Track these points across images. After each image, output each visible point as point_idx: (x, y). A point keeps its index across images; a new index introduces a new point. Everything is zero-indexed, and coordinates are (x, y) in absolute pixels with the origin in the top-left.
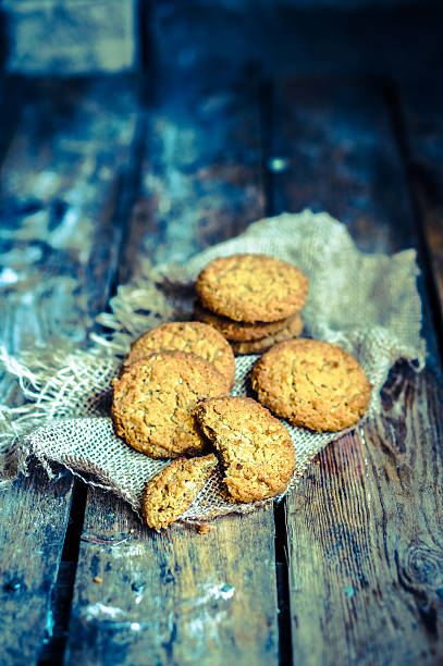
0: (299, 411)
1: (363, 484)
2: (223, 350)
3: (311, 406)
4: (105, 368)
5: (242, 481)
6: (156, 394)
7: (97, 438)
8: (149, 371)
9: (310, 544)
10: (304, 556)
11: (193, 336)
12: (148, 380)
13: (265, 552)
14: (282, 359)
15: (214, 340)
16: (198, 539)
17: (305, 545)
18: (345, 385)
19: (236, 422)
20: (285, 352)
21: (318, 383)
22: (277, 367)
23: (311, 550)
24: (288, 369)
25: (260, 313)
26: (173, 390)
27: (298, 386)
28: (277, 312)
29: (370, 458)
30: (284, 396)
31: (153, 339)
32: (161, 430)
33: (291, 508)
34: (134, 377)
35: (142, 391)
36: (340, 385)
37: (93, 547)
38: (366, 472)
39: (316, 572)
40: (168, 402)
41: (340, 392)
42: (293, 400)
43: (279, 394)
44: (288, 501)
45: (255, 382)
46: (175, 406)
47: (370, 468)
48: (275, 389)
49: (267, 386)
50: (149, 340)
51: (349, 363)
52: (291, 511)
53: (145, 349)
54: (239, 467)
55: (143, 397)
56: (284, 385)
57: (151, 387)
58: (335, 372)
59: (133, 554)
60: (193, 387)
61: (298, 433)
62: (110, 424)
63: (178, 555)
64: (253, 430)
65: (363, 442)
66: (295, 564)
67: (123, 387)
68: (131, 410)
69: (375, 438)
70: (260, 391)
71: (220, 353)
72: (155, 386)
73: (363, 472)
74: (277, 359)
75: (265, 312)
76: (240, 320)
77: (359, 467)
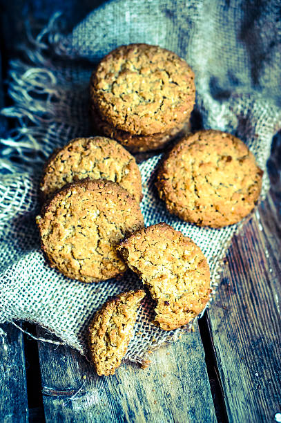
0: (205, 218)
1: (269, 283)
2: (128, 166)
3: (213, 209)
4: (23, 188)
5: (172, 317)
6: (79, 230)
7: (33, 274)
8: (68, 206)
9: (238, 367)
10: (234, 384)
11: (99, 155)
12: (68, 215)
13: (201, 382)
14: (182, 165)
15: (119, 157)
16: (142, 374)
17: (233, 369)
18: (240, 179)
19: (156, 257)
20: (183, 156)
21: (216, 183)
22: (179, 173)
23: (239, 374)
24: (189, 176)
25: (158, 127)
26: (94, 224)
27: (200, 192)
28: (172, 122)
29: (269, 248)
30: (190, 205)
31: (63, 162)
32: (89, 262)
33: (214, 323)
34: (55, 214)
35: (65, 227)
36: (236, 179)
37: (55, 402)
38: (270, 268)
39: (248, 401)
40: (91, 235)
41: (236, 187)
42: (198, 208)
43: (185, 203)
44: (210, 316)
45: (161, 192)
46: (98, 238)
47: (271, 261)
48: (181, 199)
49: (173, 196)
50: (59, 162)
51: (239, 150)
52: (214, 328)
53: (58, 174)
54: (166, 303)
55: (66, 233)
56: (187, 193)
57: (73, 223)
58: (230, 166)
59: (90, 404)
60: (110, 218)
61: (205, 231)
62: (41, 256)
63: (128, 396)
64: (172, 259)
65: (261, 229)
66: (229, 394)
67: (48, 225)
68: (59, 247)
69: (270, 221)
70: (167, 202)
71: (127, 171)
72: (75, 222)
73: (267, 268)
74: (177, 164)
75: (162, 125)
76: (139, 133)
77: (262, 262)
